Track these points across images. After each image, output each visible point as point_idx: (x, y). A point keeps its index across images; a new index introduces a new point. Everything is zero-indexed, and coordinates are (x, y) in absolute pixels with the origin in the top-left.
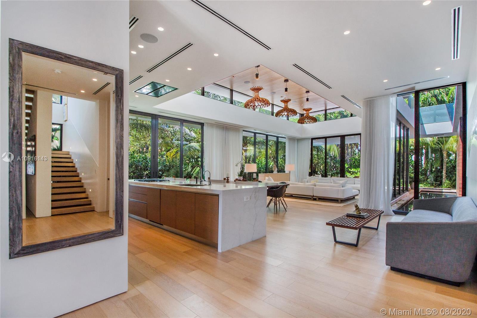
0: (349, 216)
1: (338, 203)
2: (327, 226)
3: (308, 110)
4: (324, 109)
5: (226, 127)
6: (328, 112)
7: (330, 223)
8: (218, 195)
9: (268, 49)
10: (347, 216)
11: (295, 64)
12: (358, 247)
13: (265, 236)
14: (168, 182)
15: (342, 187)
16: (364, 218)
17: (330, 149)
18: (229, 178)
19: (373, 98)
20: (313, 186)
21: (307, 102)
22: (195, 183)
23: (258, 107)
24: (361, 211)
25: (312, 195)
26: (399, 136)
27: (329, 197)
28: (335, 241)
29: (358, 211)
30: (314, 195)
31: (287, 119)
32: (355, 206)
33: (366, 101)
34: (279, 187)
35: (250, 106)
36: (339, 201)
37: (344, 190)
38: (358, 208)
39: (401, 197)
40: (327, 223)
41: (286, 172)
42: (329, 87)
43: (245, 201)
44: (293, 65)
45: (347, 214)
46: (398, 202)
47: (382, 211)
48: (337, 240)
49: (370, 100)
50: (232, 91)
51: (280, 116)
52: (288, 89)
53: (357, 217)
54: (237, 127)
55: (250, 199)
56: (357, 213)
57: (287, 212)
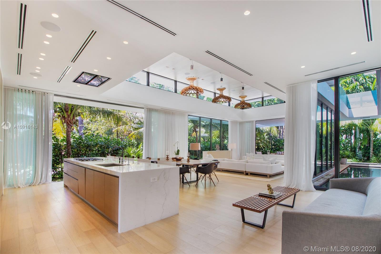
0: (261, 195)
1: (267, 178)
2: (233, 206)
3: (243, 97)
4: (261, 97)
5: (172, 112)
6: (265, 99)
7: (236, 204)
8: (118, 177)
9: (174, 35)
10: (259, 195)
11: (207, 51)
12: (264, 229)
13: (178, 214)
14: (102, 161)
15: (271, 164)
16: (275, 198)
17: (271, 130)
18: (168, 156)
19: (296, 85)
20: (246, 163)
21: (243, 90)
22: (118, 163)
23: (194, 94)
24: (273, 191)
25: (245, 171)
26: (330, 119)
27: (259, 173)
28: (243, 222)
29: (271, 191)
30: (246, 171)
31: (229, 106)
32: (268, 186)
33: (289, 87)
34: (208, 165)
35: (187, 94)
36: (268, 176)
37: (272, 166)
38: (270, 188)
39: (328, 172)
40: (233, 204)
41: (229, 150)
42: (251, 75)
43: (151, 182)
44: (206, 52)
45: (259, 193)
46: (325, 177)
47: (298, 189)
48: (246, 220)
49: (293, 86)
50: (176, 82)
51: (218, 102)
52: (223, 79)
53: (269, 197)
54: (183, 113)
55: (158, 179)
56: (269, 193)
57: (215, 187)
